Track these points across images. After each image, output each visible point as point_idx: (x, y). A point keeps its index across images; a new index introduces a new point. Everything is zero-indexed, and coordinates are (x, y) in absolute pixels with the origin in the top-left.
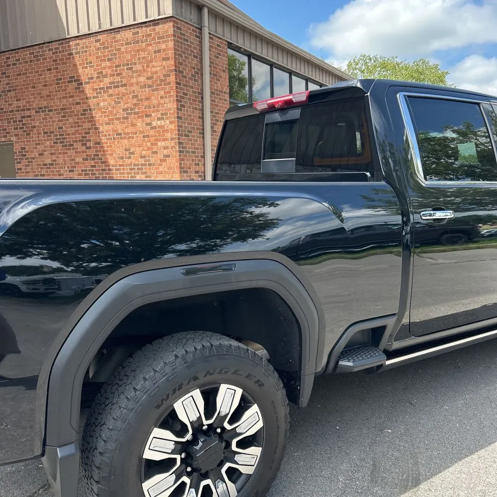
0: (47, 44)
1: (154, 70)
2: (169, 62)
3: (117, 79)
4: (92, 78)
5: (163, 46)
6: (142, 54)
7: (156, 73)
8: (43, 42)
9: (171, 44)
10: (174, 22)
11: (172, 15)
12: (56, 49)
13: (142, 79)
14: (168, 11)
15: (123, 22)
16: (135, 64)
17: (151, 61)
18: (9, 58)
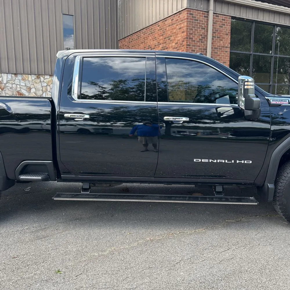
0: (142, 30)
1: (178, 39)
2: (184, 34)
3: (165, 45)
4: (156, 46)
5: (182, 25)
6: (174, 31)
7: (179, 40)
8: (140, 29)
9: (185, 24)
10: (188, 11)
11: (186, 8)
12: (145, 32)
13: (174, 44)
14: (185, 6)
15: (168, 15)
16: (171, 36)
17: (177, 34)
18: (130, 39)
